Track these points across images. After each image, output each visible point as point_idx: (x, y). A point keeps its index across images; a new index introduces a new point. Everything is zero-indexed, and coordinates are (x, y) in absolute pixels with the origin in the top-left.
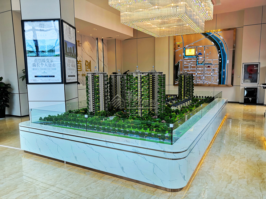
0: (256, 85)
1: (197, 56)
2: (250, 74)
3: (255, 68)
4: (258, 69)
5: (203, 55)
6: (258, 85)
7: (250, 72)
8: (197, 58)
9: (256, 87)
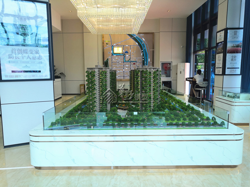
0: (170, 79)
1: (124, 54)
2: (166, 70)
3: (169, 66)
4: (170, 67)
5: (129, 53)
6: (172, 79)
7: (165, 69)
8: (124, 55)
9: (170, 81)
